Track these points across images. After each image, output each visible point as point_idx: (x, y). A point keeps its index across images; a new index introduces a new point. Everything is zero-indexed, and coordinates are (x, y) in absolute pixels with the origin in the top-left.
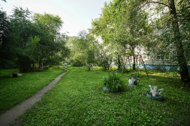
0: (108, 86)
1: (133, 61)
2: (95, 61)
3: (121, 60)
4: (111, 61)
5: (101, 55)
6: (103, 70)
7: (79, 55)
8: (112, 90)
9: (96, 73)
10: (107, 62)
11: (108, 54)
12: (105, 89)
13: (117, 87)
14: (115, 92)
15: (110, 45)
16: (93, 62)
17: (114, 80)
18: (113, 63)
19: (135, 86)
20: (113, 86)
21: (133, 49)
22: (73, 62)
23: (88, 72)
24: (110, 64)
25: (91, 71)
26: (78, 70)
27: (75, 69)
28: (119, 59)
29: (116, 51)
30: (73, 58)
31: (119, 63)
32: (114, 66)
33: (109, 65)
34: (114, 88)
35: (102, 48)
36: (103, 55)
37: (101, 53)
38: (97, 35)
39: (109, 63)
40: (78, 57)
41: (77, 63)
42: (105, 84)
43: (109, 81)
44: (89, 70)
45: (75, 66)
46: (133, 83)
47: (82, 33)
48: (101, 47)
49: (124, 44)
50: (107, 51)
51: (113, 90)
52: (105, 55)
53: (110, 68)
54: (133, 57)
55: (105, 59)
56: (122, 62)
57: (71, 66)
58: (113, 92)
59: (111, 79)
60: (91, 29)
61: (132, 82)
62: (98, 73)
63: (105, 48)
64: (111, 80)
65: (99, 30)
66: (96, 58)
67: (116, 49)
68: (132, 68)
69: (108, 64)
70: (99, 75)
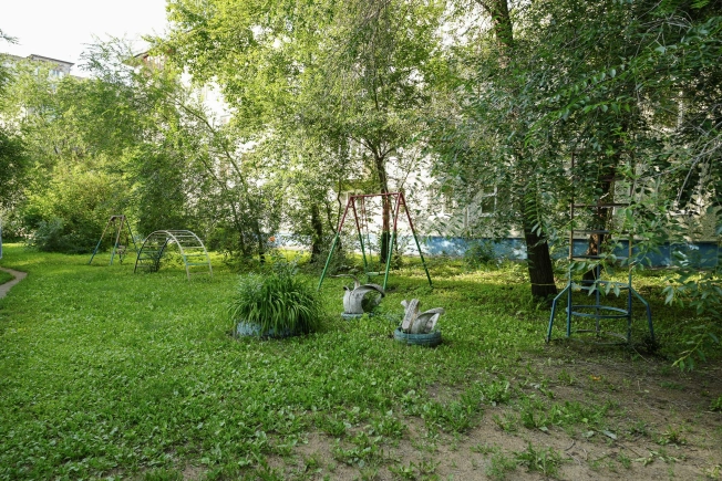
0: (258, 315)
1: (379, 220)
2: (186, 217)
3: (323, 217)
4: (275, 218)
5: (223, 184)
6: (232, 267)
7: (82, 179)
8: (274, 331)
9: (198, 280)
10: (256, 227)
11: (259, 184)
12: (244, 328)
13: (292, 316)
14: (285, 336)
15: (270, 133)
16: (177, 224)
17: (283, 292)
18: (285, 229)
19: (366, 315)
20: (277, 315)
21: (380, 161)
22: (42, 223)
23: (150, 279)
24: (272, 233)
25: (167, 270)
26: (86, 268)
27: (61, 264)
28: (314, 211)
29: (300, 167)
30: (44, 202)
31: (317, 230)
32: (291, 247)
33: (263, 240)
34: (282, 322)
35: (225, 148)
36: (231, 185)
37: (223, 173)
38: (200, 76)
39: (265, 230)
40: (77, 196)
41: (67, 230)
42: (246, 310)
43: (264, 296)
44: (155, 268)
45: (53, 245)
46: (359, 306)
47: (106, 54)
48: (222, 144)
49: (337, 136)
50: (254, 165)
51: (279, 327)
52: (247, 187)
53: (268, 257)
54: (378, 200)
55: (243, 208)
56: (331, 225)
57: (28, 252)
58: (278, 338)
59: (268, 288)
60: (163, 37)
61: (353, 300)
62: (208, 281)
63: (244, 148)
64: (269, 291)
65: (212, 48)
66: (192, 200)
67: (300, 157)
68: (375, 254)
69: (258, 233)
70: (213, 290)
